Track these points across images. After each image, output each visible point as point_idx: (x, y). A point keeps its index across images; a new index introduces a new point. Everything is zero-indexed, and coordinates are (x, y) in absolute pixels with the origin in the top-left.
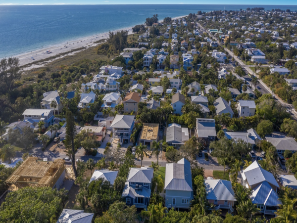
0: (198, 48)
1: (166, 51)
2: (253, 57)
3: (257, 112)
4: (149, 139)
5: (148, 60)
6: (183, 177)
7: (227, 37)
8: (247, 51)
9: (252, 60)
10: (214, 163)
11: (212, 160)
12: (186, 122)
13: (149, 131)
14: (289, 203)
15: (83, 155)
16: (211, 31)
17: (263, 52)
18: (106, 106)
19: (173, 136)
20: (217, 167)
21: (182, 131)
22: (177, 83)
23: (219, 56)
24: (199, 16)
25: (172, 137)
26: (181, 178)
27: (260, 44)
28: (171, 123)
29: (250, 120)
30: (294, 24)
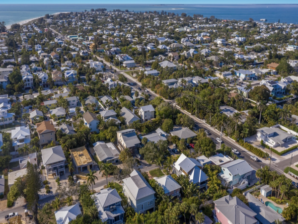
0: (70, 59)
1: (39, 66)
2: (125, 62)
3: (157, 114)
4: (86, 163)
5: (28, 80)
6: (145, 185)
7: (92, 44)
8: (118, 57)
9: (124, 65)
10: (146, 165)
11: (143, 163)
12: (108, 137)
13: (80, 155)
14: (213, 175)
15: (25, 204)
16: (71, 37)
17: (131, 56)
18: (19, 144)
19: (104, 153)
20: (150, 167)
21: (109, 147)
22: (74, 101)
23: (97, 66)
24: (49, 21)
25: (104, 155)
26: (144, 186)
27: (124, 49)
28: (94, 142)
29: (155, 122)
30: (139, 25)
